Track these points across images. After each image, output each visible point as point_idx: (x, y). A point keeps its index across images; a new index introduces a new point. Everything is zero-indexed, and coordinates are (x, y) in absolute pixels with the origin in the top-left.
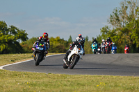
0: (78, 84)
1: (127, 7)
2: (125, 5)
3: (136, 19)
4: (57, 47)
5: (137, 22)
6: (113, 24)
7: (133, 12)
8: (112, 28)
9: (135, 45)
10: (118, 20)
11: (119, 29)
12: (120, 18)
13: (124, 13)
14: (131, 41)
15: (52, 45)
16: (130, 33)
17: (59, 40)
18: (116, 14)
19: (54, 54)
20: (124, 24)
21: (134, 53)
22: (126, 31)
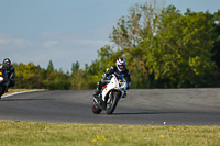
0: (63, 138)
1: (139, 16)
2: (137, 13)
3: (155, 34)
4: (30, 79)
5: (155, 38)
6: (117, 43)
7: (149, 23)
8: (115, 49)
9: (152, 76)
10: (125, 35)
11: (128, 51)
12: (129, 33)
13: (136, 24)
14: (147, 68)
15: (22, 77)
16: (145, 57)
17: (33, 68)
18: (122, 27)
19: (25, 91)
20: (135, 42)
21: (151, 88)
22: (138, 53)
